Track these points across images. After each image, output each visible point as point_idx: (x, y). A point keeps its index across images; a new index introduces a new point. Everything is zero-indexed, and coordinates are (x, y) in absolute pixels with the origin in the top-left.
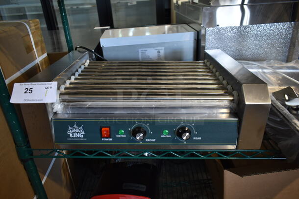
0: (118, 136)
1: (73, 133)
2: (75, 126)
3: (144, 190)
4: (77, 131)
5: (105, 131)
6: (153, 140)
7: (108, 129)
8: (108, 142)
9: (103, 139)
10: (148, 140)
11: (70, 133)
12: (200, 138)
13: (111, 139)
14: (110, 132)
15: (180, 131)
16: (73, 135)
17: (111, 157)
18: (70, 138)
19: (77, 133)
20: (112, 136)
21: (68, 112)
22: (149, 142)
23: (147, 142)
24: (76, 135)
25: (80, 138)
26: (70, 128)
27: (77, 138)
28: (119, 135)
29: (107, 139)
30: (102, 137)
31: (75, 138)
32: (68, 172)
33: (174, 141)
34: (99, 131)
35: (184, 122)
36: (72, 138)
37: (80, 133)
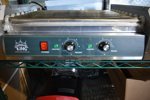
0: (53, 49)
1: (19, 47)
2: (21, 41)
3: (73, 93)
4: (22, 45)
5: (44, 45)
6: (80, 53)
7: (46, 43)
8: (46, 54)
9: (42, 52)
10: (77, 52)
11: (17, 47)
12: (116, 51)
13: (48, 52)
14: (47, 46)
15: (101, 46)
16: (19, 49)
17: (49, 67)
18: (17, 51)
19: (22, 47)
20: (49, 49)
21: (16, 32)
22: (78, 54)
23: (76, 54)
24: (21, 49)
25: (24, 51)
26: (16, 43)
27: (23, 51)
28: (55, 48)
29: (45, 52)
30: (41, 50)
31: (21, 51)
32: (25, 83)
33: (96, 53)
34: (39, 45)
35: (104, 38)
36: (19, 51)
37: (24, 47)
